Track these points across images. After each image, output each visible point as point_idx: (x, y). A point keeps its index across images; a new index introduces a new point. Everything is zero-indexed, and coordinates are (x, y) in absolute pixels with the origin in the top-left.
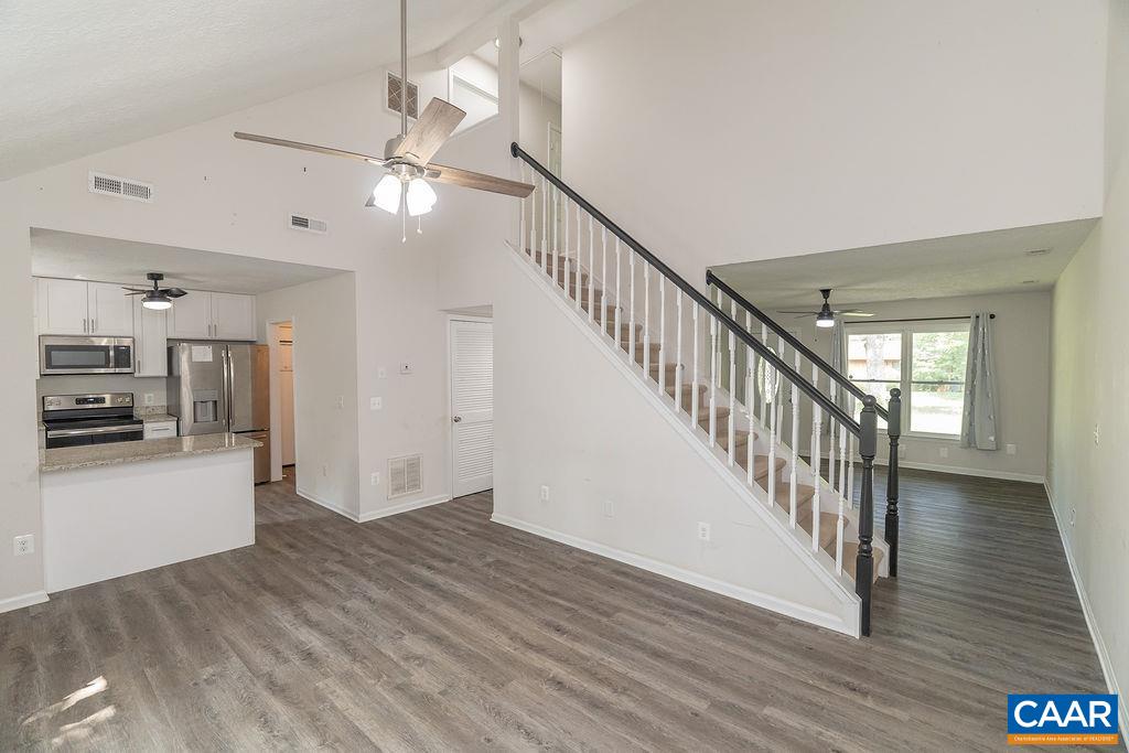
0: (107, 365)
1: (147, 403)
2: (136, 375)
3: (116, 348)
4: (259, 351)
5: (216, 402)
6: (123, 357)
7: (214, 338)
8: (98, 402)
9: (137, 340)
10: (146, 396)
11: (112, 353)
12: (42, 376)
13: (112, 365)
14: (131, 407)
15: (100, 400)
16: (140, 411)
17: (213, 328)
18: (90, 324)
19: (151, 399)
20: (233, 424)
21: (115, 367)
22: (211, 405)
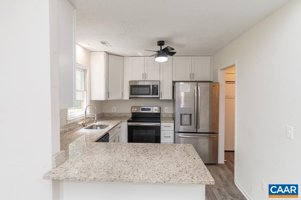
0: (149, 94)
1: (166, 112)
2: (161, 99)
3: (153, 86)
4: (214, 86)
5: (191, 115)
6: (155, 90)
7: (192, 80)
8: (148, 110)
9: (160, 81)
10: (166, 108)
11: (151, 88)
12: (130, 98)
13: (151, 94)
14: (160, 113)
15: (149, 109)
16: (163, 115)
17: (192, 75)
18: (145, 75)
19: (167, 110)
20: (199, 128)
21: (153, 95)
22: (188, 116)
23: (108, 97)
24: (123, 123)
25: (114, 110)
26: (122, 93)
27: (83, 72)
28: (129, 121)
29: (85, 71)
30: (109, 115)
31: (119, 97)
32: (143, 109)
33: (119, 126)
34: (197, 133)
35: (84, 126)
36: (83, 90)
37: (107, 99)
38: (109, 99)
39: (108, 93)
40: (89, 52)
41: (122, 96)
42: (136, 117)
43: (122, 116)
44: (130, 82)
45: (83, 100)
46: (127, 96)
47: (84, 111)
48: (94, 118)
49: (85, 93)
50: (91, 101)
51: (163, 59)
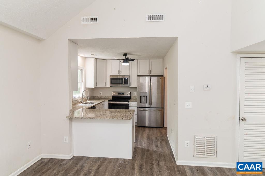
0: (122, 84)
2: (130, 87)
3: (125, 78)
6: (126, 81)
7: (150, 75)
9: (130, 75)
10: (134, 93)
11: (124, 80)
12: (110, 86)
13: (124, 84)
14: (130, 96)
15: (123, 94)
16: (132, 97)
17: (150, 71)
18: (120, 71)
19: (135, 94)
20: (151, 105)
21: (125, 84)
22: (145, 97)
23: (97, 85)
24: (105, 102)
25: (101, 94)
26: (106, 83)
27: (81, 71)
28: (109, 101)
29: (82, 70)
30: (97, 98)
31: (103, 86)
32: (119, 93)
33: (102, 103)
34: (150, 108)
35: (82, 102)
36: (81, 81)
37: (95, 87)
38: (97, 87)
39: (97, 83)
40: (85, 58)
41: (106, 85)
42: (115, 98)
43: (106, 98)
44: (110, 76)
45: (81, 88)
46: (108, 85)
47: (82, 94)
48: (87, 98)
49: (82, 83)
50: (86, 88)
51: (126, 64)
